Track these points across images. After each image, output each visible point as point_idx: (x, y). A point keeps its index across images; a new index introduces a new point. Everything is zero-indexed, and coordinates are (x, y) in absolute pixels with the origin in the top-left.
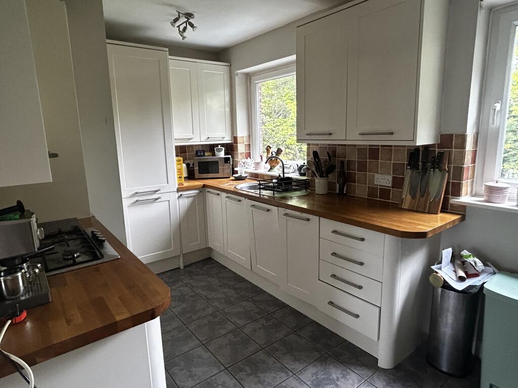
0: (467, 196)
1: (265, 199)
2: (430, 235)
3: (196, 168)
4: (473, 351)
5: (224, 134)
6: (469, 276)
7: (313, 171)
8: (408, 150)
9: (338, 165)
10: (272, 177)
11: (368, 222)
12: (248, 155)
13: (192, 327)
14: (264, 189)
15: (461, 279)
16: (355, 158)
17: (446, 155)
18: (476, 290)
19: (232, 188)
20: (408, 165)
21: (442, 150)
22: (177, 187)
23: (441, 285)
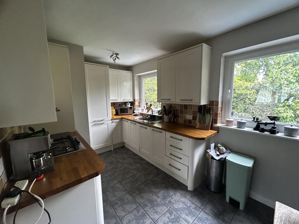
0: (220, 124)
1: (145, 124)
2: (206, 139)
3: (119, 111)
4: (223, 183)
5: (130, 98)
6: (221, 154)
7: (163, 113)
8: (198, 106)
9: (172, 111)
10: (148, 115)
11: (183, 133)
12: (139, 106)
13: (115, 175)
14: (145, 120)
15: (218, 155)
16: (179, 108)
17: (212, 108)
18: (223, 159)
19: (133, 119)
20: (198, 112)
21: (210, 107)
22: (111, 118)
23: (211, 157)
